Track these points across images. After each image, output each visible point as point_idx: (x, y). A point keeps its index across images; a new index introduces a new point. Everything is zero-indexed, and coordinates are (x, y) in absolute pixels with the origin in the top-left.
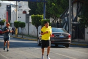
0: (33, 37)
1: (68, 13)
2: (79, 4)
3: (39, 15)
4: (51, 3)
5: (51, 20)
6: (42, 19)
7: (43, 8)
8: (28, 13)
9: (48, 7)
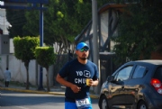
0: (17, 84)
1: (92, 32)
2: (113, 15)
3: (29, 38)
4: (56, 11)
5: (56, 47)
6: (36, 45)
7: (39, 22)
8: (6, 32)
9: (50, 21)
